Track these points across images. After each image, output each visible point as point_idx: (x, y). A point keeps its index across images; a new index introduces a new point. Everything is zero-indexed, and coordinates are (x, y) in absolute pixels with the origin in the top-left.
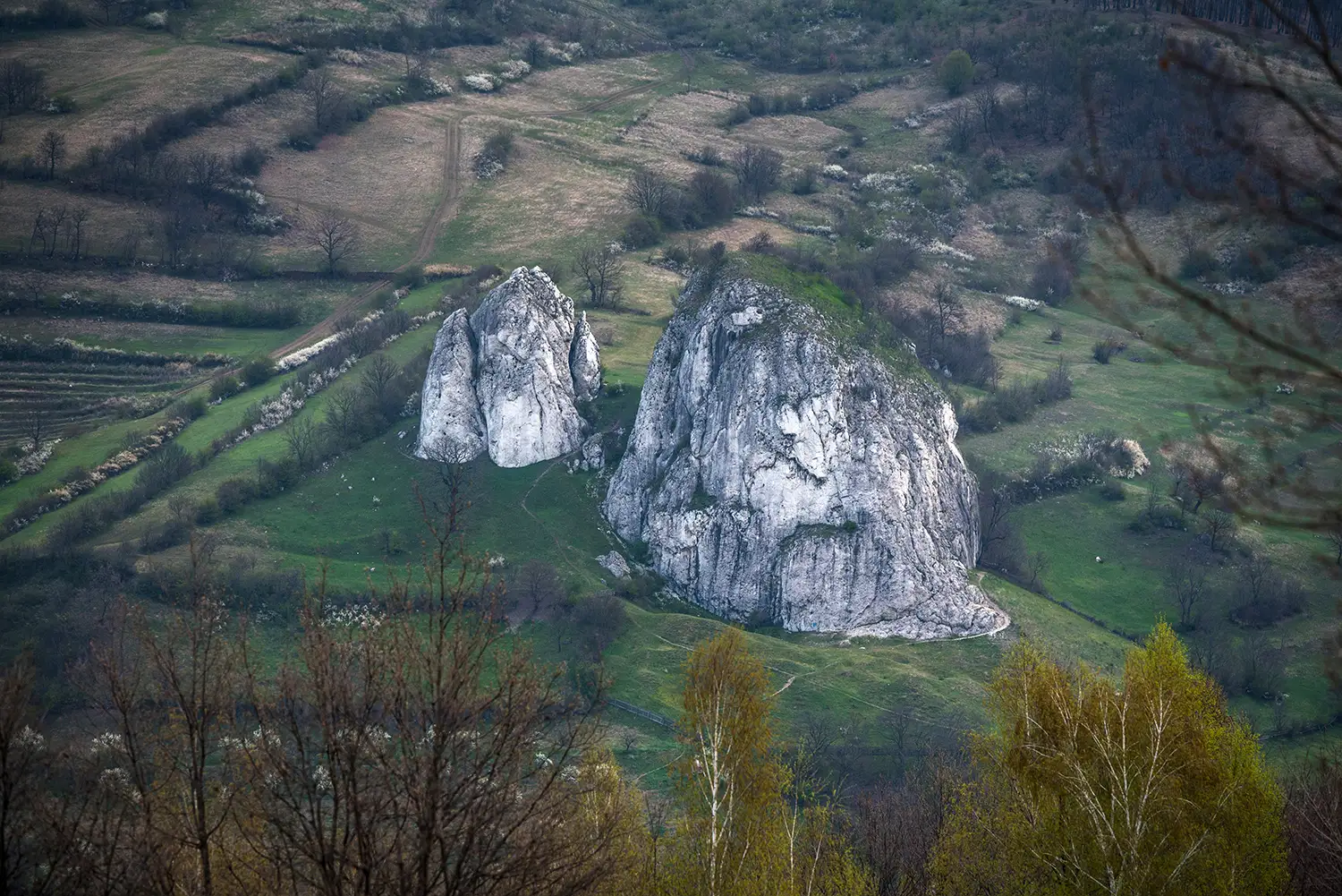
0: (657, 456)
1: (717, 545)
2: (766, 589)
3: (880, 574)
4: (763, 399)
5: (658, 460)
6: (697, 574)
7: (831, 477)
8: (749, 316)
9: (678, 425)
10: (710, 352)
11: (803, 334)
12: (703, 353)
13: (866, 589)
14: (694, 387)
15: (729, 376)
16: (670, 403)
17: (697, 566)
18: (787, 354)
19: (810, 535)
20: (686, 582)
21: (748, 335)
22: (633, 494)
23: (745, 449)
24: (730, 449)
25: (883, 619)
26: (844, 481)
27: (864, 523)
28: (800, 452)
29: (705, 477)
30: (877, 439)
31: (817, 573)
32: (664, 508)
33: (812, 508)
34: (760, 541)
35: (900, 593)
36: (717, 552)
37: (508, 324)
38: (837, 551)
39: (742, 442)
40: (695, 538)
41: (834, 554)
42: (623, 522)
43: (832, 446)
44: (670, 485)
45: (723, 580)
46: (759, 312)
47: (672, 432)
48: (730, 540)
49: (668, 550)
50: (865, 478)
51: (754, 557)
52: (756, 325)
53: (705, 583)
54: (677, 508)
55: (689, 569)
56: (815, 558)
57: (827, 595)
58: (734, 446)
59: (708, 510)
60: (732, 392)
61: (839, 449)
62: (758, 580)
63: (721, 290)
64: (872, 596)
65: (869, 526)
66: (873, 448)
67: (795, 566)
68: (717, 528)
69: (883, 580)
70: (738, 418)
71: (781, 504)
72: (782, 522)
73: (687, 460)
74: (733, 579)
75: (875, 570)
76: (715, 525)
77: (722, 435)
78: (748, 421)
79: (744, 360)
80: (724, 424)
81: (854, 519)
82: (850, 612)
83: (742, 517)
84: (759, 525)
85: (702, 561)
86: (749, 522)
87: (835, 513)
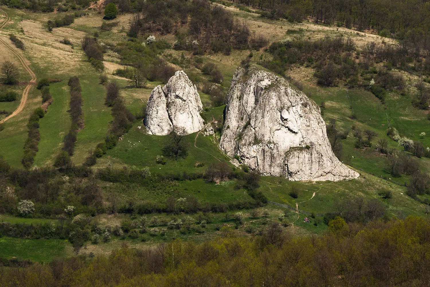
0: (238, 129)
1: (264, 155)
2: (282, 168)
3: (319, 161)
4: (276, 108)
5: (238, 130)
6: (258, 165)
7: (299, 131)
8: (266, 82)
9: (244, 118)
10: (254, 94)
11: (286, 87)
12: (252, 95)
13: (315, 166)
14: (248, 106)
15: (263, 102)
16: (240, 111)
17: (257, 163)
18: (282, 94)
19: (295, 150)
20: (255, 168)
21: (268, 88)
22: (231, 141)
23: (271, 124)
24: (265, 125)
25: (321, 175)
26: (304, 133)
27: (312, 146)
28: (290, 124)
29: (257, 134)
30: (312, 119)
31: (300, 162)
32: (245, 145)
33: (294, 142)
34: (278, 154)
35: (326, 167)
36: (264, 158)
37: (179, 89)
38: (305, 155)
39: (270, 122)
40: (256, 154)
41: (305, 156)
42: (228, 150)
43: (299, 122)
44: (246, 137)
45: (267, 167)
46: (269, 81)
47: (242, 120)
48: (268, 154)
49: (247, 158)
50: (310, 131)
51: (277, 159)
52: (269, 85)
53: (261, 167)
54: (250, 144)
55: (255, 164)
56: (299, 158)
57: (303, 169)
58: (267, 124)
59: (260, 144)
60: (265, 106)
61: (301, 123)
62: (279, 166)
63: (255, 74)
64: (318, 168)
65: (314, 146)
66: (312, 122)
67: (293, 160)
68: (263, 150)
69: (321, 163)
70: (268, 115)
71: (284, 141)
72: (285, 147)
73: (250, 129)
74: (270, 166)
75: (318, 160)
76: (262, 149)
77: (262, 120)
78: (271, 116)
79: (268, 96)
80: (263, 117)
81: (309, 145)
82: (311, 174)
83: (272, 146)
84: (277, 148)
85: (259, 161)
86: (274, 147)
87: (302, 143)
